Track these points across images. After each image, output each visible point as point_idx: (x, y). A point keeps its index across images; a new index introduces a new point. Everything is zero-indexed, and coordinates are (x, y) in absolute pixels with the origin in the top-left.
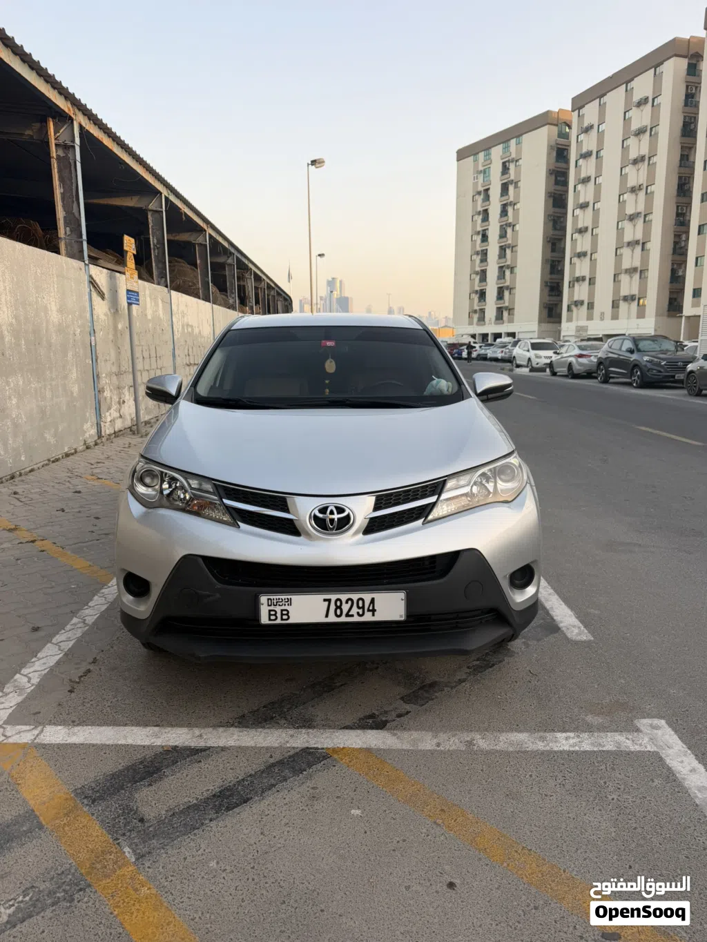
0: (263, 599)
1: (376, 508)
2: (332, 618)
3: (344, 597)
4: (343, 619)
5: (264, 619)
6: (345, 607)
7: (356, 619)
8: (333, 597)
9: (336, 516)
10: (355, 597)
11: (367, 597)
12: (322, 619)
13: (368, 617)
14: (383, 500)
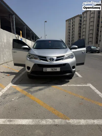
0: (44, 68)
1: (57, 58)
2: (52, 71)
3: (53, 68)
4: (53, 71)
5: (44, 71)
6: (53, 69)
7: (54, 71)
8: (52, 68)
9: (52, 59)
10: (54, 68)
11: (56, 68)
12: (50, 71)
13: (56, 71)
14: (57, 57)
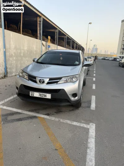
0: (30, 92)
4: (41, 97)
5: (30, 95)
8: (40, 93)
9: (42, 81)
10: (43, 94)
13: (45, 97)
14: (50, 79)
